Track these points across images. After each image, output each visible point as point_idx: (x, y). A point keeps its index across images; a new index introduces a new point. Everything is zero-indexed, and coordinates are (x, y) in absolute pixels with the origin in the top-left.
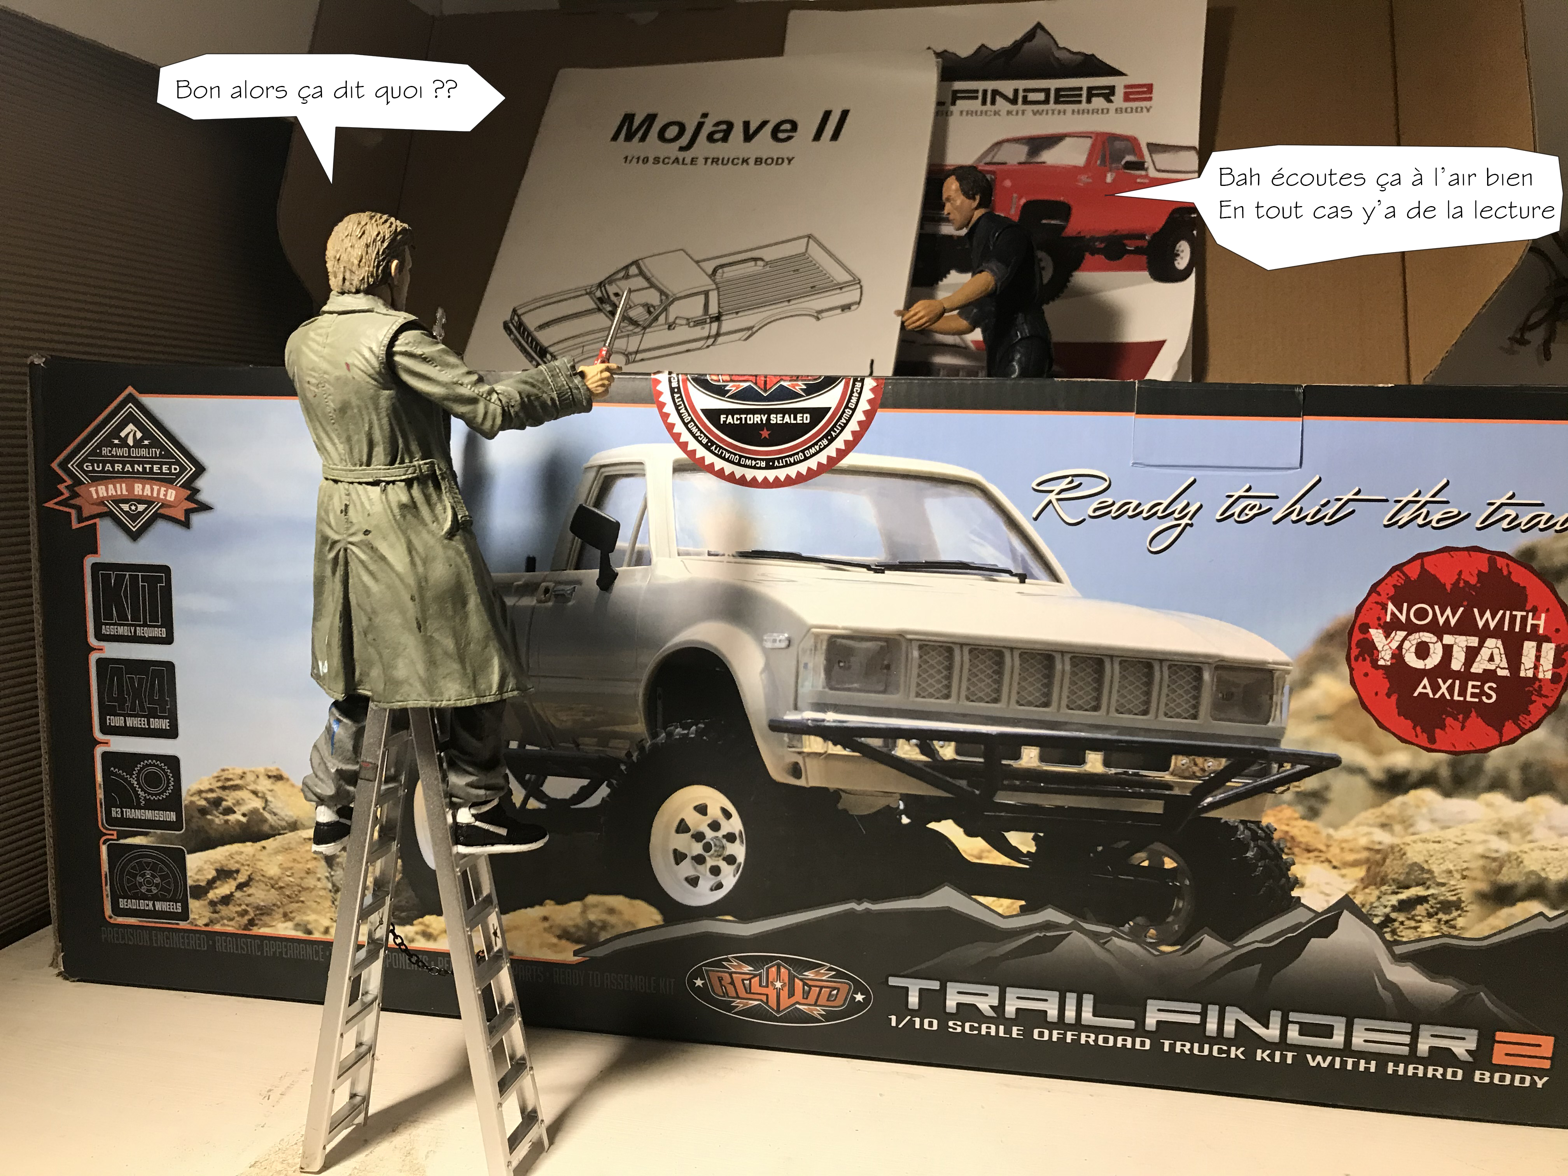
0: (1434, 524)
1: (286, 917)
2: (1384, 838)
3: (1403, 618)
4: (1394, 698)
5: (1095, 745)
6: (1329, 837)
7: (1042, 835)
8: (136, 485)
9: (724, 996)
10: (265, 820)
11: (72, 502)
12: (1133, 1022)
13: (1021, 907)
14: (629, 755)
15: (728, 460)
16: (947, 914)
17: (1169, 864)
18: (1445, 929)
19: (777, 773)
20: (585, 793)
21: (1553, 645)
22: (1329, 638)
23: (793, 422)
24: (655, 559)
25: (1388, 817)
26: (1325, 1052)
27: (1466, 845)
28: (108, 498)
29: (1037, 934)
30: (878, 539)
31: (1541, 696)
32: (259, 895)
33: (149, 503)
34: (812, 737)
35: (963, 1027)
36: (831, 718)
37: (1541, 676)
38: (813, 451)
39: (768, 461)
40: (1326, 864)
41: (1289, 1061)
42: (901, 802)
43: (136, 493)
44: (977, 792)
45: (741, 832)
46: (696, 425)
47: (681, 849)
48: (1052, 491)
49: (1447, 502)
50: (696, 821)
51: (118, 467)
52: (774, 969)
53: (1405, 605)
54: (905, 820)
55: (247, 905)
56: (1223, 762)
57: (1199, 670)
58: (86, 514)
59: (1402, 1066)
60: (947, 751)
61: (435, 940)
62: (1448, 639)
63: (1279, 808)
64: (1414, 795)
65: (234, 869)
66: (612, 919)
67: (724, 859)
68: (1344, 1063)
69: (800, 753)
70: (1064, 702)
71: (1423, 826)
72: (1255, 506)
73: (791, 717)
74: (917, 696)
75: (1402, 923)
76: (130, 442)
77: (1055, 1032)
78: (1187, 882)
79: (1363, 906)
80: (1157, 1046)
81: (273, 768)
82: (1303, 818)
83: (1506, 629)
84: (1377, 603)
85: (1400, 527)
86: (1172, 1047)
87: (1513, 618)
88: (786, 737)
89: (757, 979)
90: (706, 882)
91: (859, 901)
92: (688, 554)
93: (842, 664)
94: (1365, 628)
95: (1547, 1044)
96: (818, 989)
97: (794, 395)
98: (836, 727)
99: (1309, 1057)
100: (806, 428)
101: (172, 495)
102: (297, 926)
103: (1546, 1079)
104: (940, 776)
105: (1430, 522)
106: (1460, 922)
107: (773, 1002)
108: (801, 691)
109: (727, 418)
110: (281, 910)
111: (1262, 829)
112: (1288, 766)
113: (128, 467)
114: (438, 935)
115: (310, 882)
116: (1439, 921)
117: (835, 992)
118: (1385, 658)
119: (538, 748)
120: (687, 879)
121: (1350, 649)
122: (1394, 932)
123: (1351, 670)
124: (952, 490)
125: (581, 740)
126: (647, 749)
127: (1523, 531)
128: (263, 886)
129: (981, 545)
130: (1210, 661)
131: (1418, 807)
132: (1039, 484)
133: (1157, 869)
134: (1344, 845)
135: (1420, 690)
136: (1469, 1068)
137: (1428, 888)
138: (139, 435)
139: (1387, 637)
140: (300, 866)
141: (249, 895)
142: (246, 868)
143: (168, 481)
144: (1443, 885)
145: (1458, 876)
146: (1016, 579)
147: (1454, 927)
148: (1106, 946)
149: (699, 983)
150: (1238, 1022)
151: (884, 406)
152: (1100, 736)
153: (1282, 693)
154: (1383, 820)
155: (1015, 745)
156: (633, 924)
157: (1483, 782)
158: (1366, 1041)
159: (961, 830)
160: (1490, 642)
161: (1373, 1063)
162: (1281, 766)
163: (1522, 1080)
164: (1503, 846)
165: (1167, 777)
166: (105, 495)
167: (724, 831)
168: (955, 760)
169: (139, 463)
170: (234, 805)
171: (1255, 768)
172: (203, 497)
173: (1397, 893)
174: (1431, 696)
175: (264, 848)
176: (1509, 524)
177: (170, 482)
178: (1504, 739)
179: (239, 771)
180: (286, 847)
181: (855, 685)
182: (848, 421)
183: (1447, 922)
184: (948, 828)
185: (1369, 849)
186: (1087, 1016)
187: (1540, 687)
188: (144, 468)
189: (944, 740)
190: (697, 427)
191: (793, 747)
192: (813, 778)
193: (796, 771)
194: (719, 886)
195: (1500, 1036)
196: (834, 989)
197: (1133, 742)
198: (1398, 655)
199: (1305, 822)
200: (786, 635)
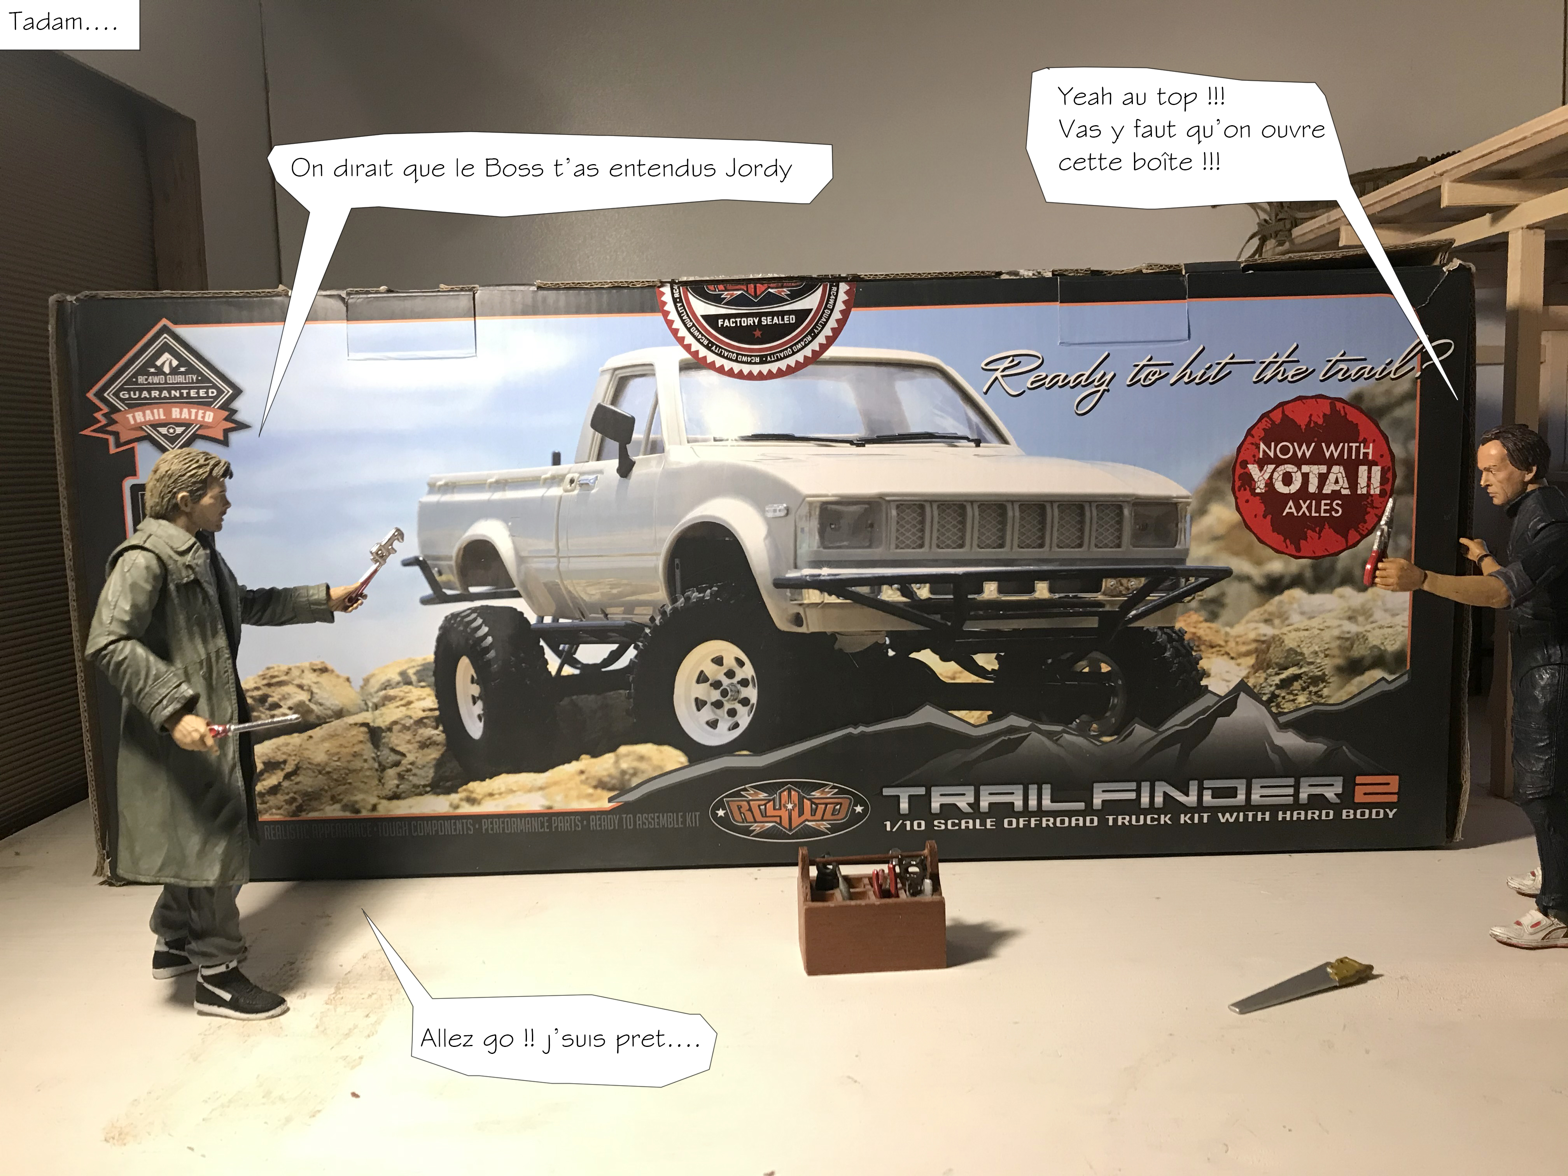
0: (1289, 379)
1: (334, 800)
2: (1268, 631)
3: (1272, 454)
4: (1269, 517)
5: (1042, 576)
6: (1227, 634)
7: (1003, 654)
8: (174, 410)
9: (743, 822)
10: (312, 711)
11: (109, 428)
12: (1083, 804)
13: (989, 716)
14: (652, 619)
15: (727, 358)
16: (929, 728)
17: (1105, 668)
18: (1314, 698)
19: (782, 623)
20: (614, 657)
21: (1379, 468)
22: (1218, 474)
23: (781, 322)
24: (667, 447)
25: (1270, 614)
26: (1231, 809)
27: (1327, 630)
28: (145, 423)
29: (1003, 738)
30: (859, 418)
31: (1373, 507)
32: (306, 781)
33: (187, 425)
34: (811, 591)
35: (946, 824)
36: (825, 572)
37: (1372, 492)
38: (799, 346)
39: (761, 357)
40: (1225, 657)
41: (1205, 821)
42: (887, 638)
43: (174, 417)
44: (949, 624)
45: (753, 677)
46: (697, 329)
47: (701, 697)
48: (997, 370)
49: (1298, 361)
50: (714, 672)
51: (155, 394)
52: (786, 793)
53: (1273, 444)
54: (891, 653)
55: (295, 793)
56: (1143, 581)
57: (1120, 508)
58: (123, 439)
59: (1288, 813)
60: (923, 592)
61: (479, 803)
62: (1305, 469)
63: (1187, 615)
64: (1287, 593)
65: (281, 760)
66: (643, 766)
67: (739, 702)
68: (1246, 817)
69: (801, 605)
70: (1016, 543)
71: (1296, 619)
72: (1156, 372)
73: (792, 574)
74: (896, 548)
75: (1284, 698)
76: (166, 369)
77: (1021, 820)
78: (1120, 682)
79: (1255, 687)
80: (1103, 821)
81: (318, 662)
82: (1206, 621)
83: (1345, 457)
84: (1252, 444)
85: (1266, 382)
86: (1115, 821)
87: (1350, 448)
88: (788, 592)
89: (771, 803)
90: (724, 724)
91: (856, 726)
92: (696, 441)
93: (833, 526)
94: (1244, 464)
95: (1394, 781)
96: (823, 806)
97: (780, 300)
98: (831, 580)
99: (1220, 815)
100: (793, 327)
101: (209, 417)
102: (345, 808)
103: (1395, 810)
104: (918, 613)
105: (1287, 377)
106: (1325, 692)
107: (786, 822)
108: (799, 552)
109: (724, 322)
110: (329, 793)
111: (1175, 632)
112: (1192, 579)
113: (165, 393)
114: (482, 799)
115: (358, 764)
116: (1310, 692)
117: (838, 807)
118: (1260, 488)
119: (570, 621)
120: (708, 723)
121: (1234, 481)
122: (1278, 706)
123: (1236, 498)
124: (918, 373)
125: (608, 611)
126: (668, 613)
127: (1353, 381)
128: (310, 773)
129: (942, 417)
130: (1128, 499)
131: (1291, 603)
132: (987, 364)
133: (1096, 671)
134: (1238, 639)
135: (1287, 510)
136: (1337, 808)
137: (1301, 667)
138: (175, 363)
139: (1261, 470)
140: (347, 750)
141: (297, 783)
142: (293, 758)
143: (206, 404)
144: (1312, 663)
145: (1322, 655)
146: (973, 444)
147: (1321, 696)
148: (1058, 742)
149: (721, 813)
150: (1165, 794)
151: (858, 305)
152: (1045, 568)
153: (1186, 522)
154: (1266, 616)
155: (977, 582)
156: (661, 767)
157: (1336, 578)
158: (1261, 796)
159: (937, 657)
160: (1336, 469)
161: (1268, 813)
162: (1187, 580)
163: (1378, 814)
164: (1352, 628)
165: (1100, 597)
166: (143, 420)
167: (738, 677)
168: (930, 599)
169: (176, 389)
170: (280, 700)
171: (1168, 583)
172: (239, 417)
173: (1278, 674)
174: (1296, 514)
175: (311, 737)
176: (1343, 375)
177: (209, 404)
178: (1350, 543)
179: (284, 668)
180: (333, 733)
181: (845, 543)
182: (828, 320)
183: (1316, 693)
184: (927, 656)
185: (1256, 641)
186: (1047, 802)
187: (1372, 501)
188: (181, 394)
189: (920, 583)
190: (699, 331)
191: (796, 600)
192: (813, 625)
193: (798, 620)
194: (736, 726)
195: (1359, 779)
196: (837, 804)
197: (1071, 570)
198: (1270, 483)
199: (1208, 624)
200: (785, 505)
